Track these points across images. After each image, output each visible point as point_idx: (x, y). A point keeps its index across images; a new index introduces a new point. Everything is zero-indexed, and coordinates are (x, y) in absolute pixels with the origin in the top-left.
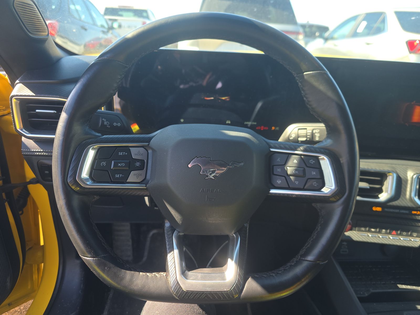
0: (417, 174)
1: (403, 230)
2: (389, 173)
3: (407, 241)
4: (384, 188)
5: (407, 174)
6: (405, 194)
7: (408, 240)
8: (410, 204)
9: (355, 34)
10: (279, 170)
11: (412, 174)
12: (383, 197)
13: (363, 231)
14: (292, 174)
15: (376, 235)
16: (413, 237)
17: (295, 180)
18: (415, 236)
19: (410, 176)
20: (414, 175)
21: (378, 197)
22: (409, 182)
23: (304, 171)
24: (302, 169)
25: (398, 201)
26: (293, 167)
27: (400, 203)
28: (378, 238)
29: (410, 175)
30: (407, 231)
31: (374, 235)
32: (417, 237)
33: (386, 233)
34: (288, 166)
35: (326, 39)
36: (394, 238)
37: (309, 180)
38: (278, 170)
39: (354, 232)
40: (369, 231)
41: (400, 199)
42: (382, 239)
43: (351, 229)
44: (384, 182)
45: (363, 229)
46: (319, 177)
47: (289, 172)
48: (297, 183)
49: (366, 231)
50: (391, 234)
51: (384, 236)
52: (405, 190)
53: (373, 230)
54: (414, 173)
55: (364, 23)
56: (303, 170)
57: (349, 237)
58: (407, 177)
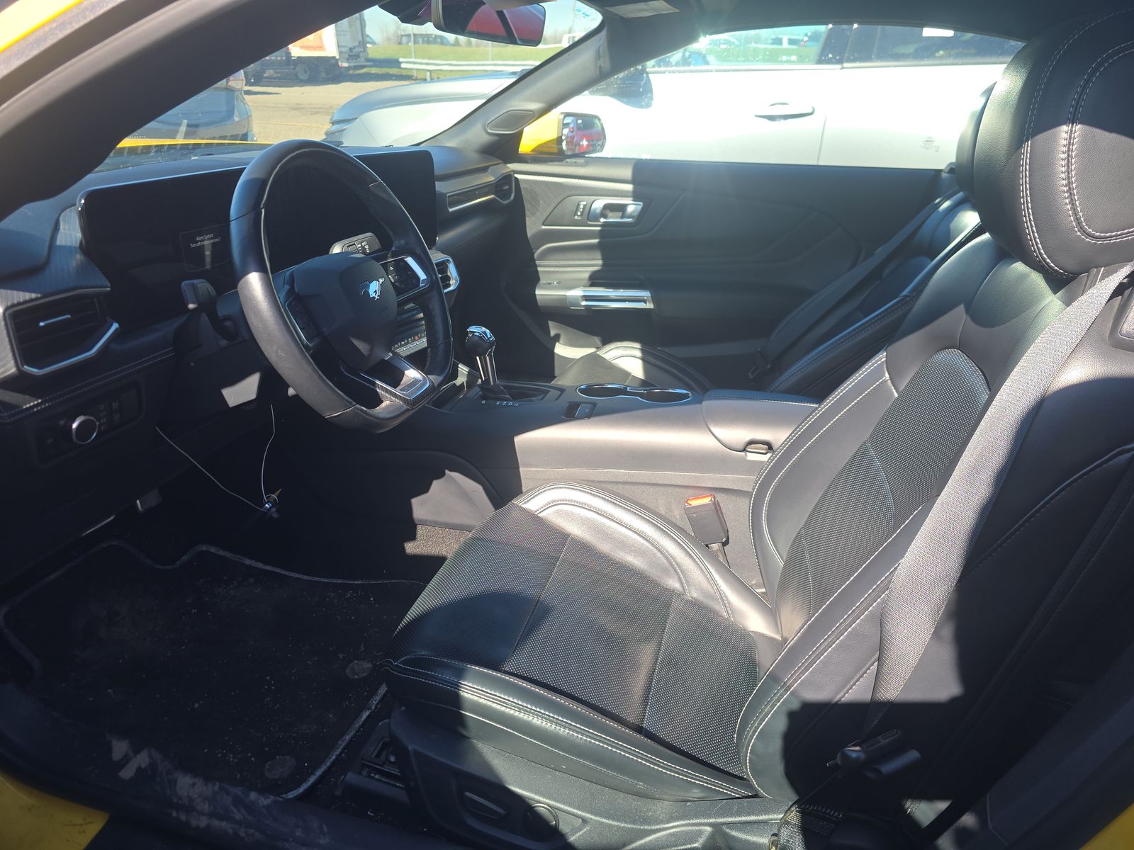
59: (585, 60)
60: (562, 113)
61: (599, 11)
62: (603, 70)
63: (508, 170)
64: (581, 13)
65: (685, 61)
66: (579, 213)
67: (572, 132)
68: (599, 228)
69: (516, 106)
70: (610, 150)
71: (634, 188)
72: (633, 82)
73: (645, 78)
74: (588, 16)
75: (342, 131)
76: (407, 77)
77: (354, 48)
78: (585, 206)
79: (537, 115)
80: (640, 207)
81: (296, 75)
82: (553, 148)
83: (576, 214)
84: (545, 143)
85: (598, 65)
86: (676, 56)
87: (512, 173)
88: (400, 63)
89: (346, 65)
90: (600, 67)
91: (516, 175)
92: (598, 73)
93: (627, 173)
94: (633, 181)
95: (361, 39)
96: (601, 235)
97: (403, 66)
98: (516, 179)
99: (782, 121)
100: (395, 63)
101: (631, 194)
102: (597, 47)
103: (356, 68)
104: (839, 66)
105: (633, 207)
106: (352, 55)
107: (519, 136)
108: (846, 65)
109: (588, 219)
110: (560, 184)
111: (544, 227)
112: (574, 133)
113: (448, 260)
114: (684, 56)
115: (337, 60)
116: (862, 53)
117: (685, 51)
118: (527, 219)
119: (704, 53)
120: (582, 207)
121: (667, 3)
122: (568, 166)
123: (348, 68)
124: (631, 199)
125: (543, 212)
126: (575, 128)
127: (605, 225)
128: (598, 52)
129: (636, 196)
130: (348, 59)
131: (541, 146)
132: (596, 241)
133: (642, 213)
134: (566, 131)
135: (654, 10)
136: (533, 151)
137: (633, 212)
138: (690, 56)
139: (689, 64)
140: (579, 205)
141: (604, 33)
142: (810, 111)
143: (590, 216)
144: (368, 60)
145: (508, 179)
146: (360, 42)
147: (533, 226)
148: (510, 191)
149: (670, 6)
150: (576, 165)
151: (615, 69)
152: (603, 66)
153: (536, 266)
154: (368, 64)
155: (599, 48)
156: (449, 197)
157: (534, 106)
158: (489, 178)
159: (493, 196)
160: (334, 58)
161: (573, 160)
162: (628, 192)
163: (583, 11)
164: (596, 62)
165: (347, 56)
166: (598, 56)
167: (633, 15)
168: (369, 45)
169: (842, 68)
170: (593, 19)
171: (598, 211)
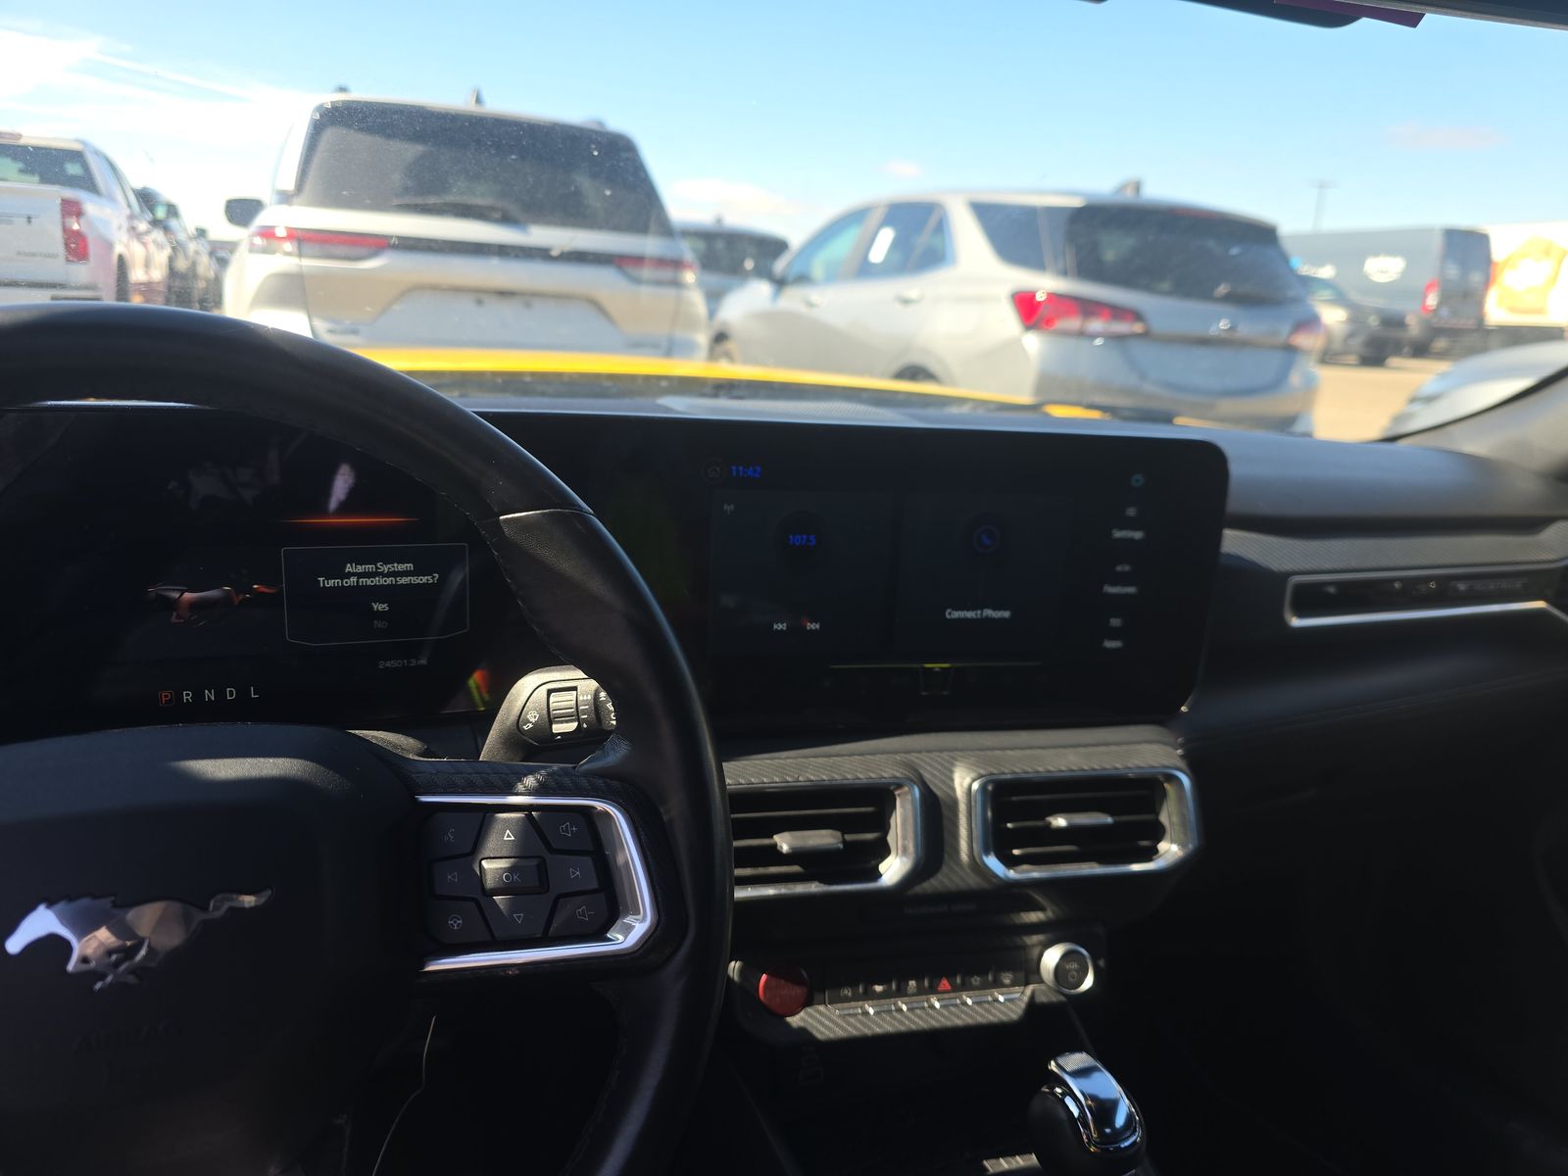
0: (981, 776)
1: (969, 972)
2: (899, 786)
3: (987, 1006)
4: (890, 839)
5: (952, 780)
6: (956, 850)
7: (988, 1002)
8: (973, 881)
9: (864, 270)
10: (452, 877)
11: (968, 781)
12: (892, 870)
13: (847, 1000)
14: (500, 888)
15: (889, 1004)
16: (1004, 986)
17: (514, 907)
18: (1007, 981)
19: (961, 785)
20: (974, 780)
21: (876, 875)
22: (962, 807)
23: (542, 869)
24: (534, 862)
25: (939, 876)
26: (504, 860)
27: (945, 880)
28: (898, 1016)
29: (964, 781)
30: (983, 973)
31: (886, 1008)
32: (1013, 984)
33: (921, 991)
34: (486, 856)
35: (780, 283)
36: (945, 1002)
37: (561, 900)
38: (449, 877)
39: (821, 1008)
40: (869, 995)
41: (945, 869)
42: (909, 1014)
43: (808, 1002)
44: (890, 817)
45: (847, 992)
46: (594, 884)
47: (490, 882)
48: (519, 918)
49: (856, 998)
50: (938, 993)
51: (915, 1005)
52: (955, 836)
53: (879, 988)
54: (973, 775)
55: (886, 237)
56: (538, 865)
57: (803, 1032)
58: (953, 789)
159: (1540, 604)
160: (1560, 329)
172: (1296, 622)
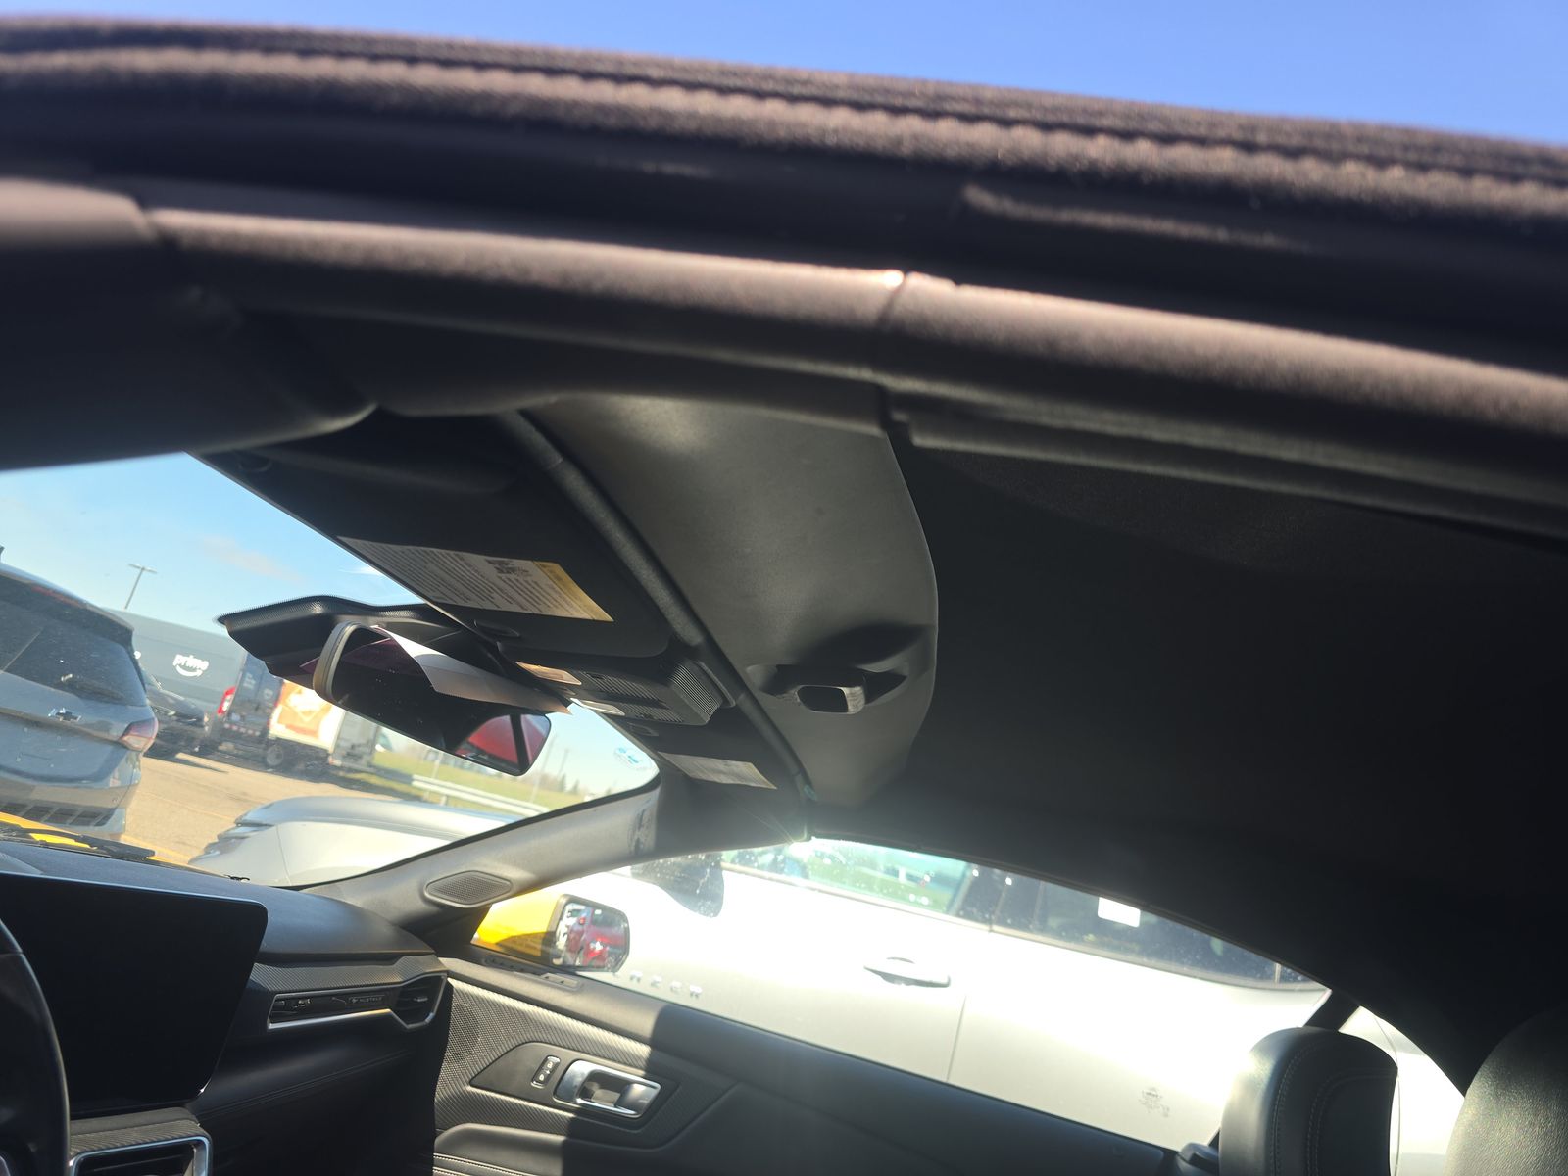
59: (617, 825)
60: (565, 895)
61: (653, 759)
62: (642, 846)
63: (442, 969)
64: (625, 755)
65: (775, 867)
66: (542, 1078)
67: (582, 924)
68: (571, 1115)
69: (485, 866)
70: (631, 973)
71: (651, 1054)
72: (686, 876)
73: (708, 875)
74: (637, 762)
75: (243, 838)
76: (415, 798)
77: (359, 745)
78: (556, 1066)
79: (515, 888)
80: (653, 1092)
81: (264, 758)
82: (535, 948)
83: (535, 1078)
84: (520, 937)
85: (636, 837)
86: (765, 854)
87: (444, 975)
88: (413, 780)
89: (338, 763)
90: (638, 841)
91: (449, 980)
92: (633, 848)
93: (645, 1023)
94: (653, 1042)
95: (372, 737)
96: (572, 1129)
97: (415, 783)
98: (449, 987)
99: (903, 985)
100: (407, 779)
101: (642, 1064)
102: (641, 810)
103: (350, 770)
104: (985, 927)
105: (642, 1090)
106: (352, 754)
107: (480, 914)
108: (995, 928)
109: (555, 1093)
110: (523, 1015)
111: (470, 1088)
112: (585, 927)
113: (200, 1142)
114: (776, 859)
115: (328, 755)
116: (1020, 917)
117: (779, 852)
118: (444, 1065)
119: (805, 861)
120: (550, 1066)
121: (758, 770)
122: (548, 985)
123: (340, 768)
124: (642, 1073)
125: (478, 1057)
126: (588, 922)
127: (583, 1111)
128: (640, 818)
129: (652, 1071)
130: (344, 757)
131: (513, 939)
132: (560, 1138)
133: (658, 1102)
134: (568, 922)
135: (738, 776)
136: (498, 944)
137: (642, 1096)
138: (784, 861)
139: (781, 871)
140: (546, 1061)
141: (655, 794)
142: (944, 981)
143: (560, 1088)
144: (370, 766)
145: (434, 987)
146: (368, 742)
147: (452, 1081)
148: (427, 1008)
149: (764, 778)
150: (561, 987)
151: (662, 849)
152: (642, 840)
153: (431, 1163)
154: (369, 770)
155: (644, 811)
156: (278, 1000)
157: (516, 874)
158: (393, 976)
159: (388, 1011)
160: (326, 751)
161: (559, 977)
162: (640, 1058)
163: (629, 753)
164: (634, 832)
165: (344, 752)
166: (639, 823)
167: (703, 777)
168: (379, 747)
169: (991, 931)
170: (645, 769)
171: (579, 1080)
172: (272, 1026)
